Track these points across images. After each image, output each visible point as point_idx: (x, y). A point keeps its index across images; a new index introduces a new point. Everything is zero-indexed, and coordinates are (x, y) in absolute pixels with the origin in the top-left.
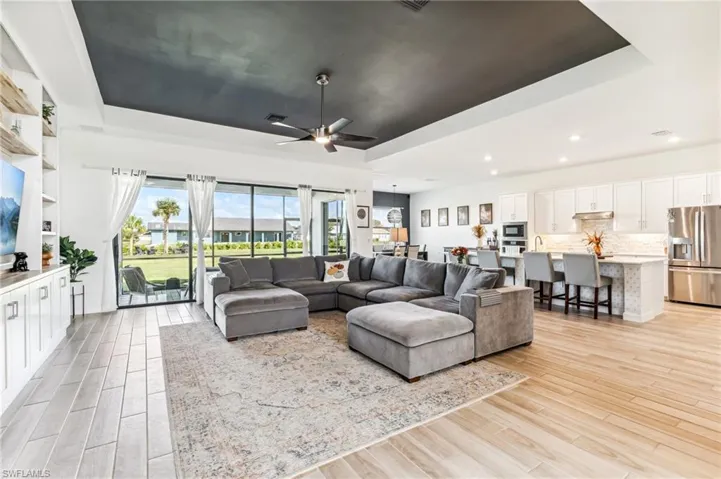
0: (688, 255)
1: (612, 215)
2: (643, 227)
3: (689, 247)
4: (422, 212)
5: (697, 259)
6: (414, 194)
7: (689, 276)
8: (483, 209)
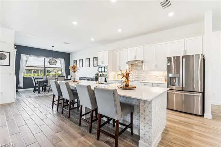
0: (176, 84)
1: (143, 62)
2: (156, 68)
3: (177, 79)
4: (74, 61)
5: (181, 86)
6: (72, 53)
7: (174, 95)
8: (95, 59)
